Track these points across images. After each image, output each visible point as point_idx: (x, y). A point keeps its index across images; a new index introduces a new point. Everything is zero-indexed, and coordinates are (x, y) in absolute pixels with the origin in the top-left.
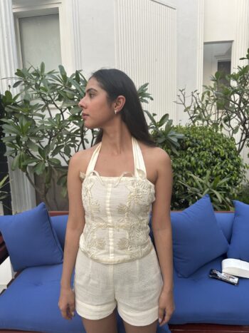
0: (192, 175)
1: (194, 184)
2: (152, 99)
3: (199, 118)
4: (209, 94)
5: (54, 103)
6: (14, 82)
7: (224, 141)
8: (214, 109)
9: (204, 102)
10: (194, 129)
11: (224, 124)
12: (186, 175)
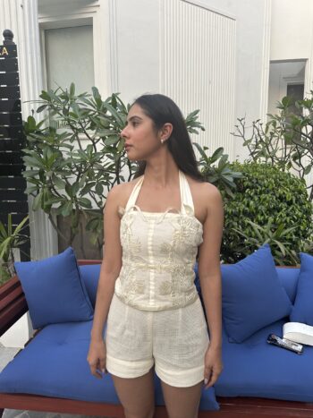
0: (250, 222)
1: (253, 233)
2: (203, 129)
3: (262, 154)
4: (274, 124)
5: (85, 132)
6: (38, 106)
7: (292, 183)
8: (281, 144)
9: (268, 135)
10: (254, 166)
11: (293, 163)
12: (243, 223)
